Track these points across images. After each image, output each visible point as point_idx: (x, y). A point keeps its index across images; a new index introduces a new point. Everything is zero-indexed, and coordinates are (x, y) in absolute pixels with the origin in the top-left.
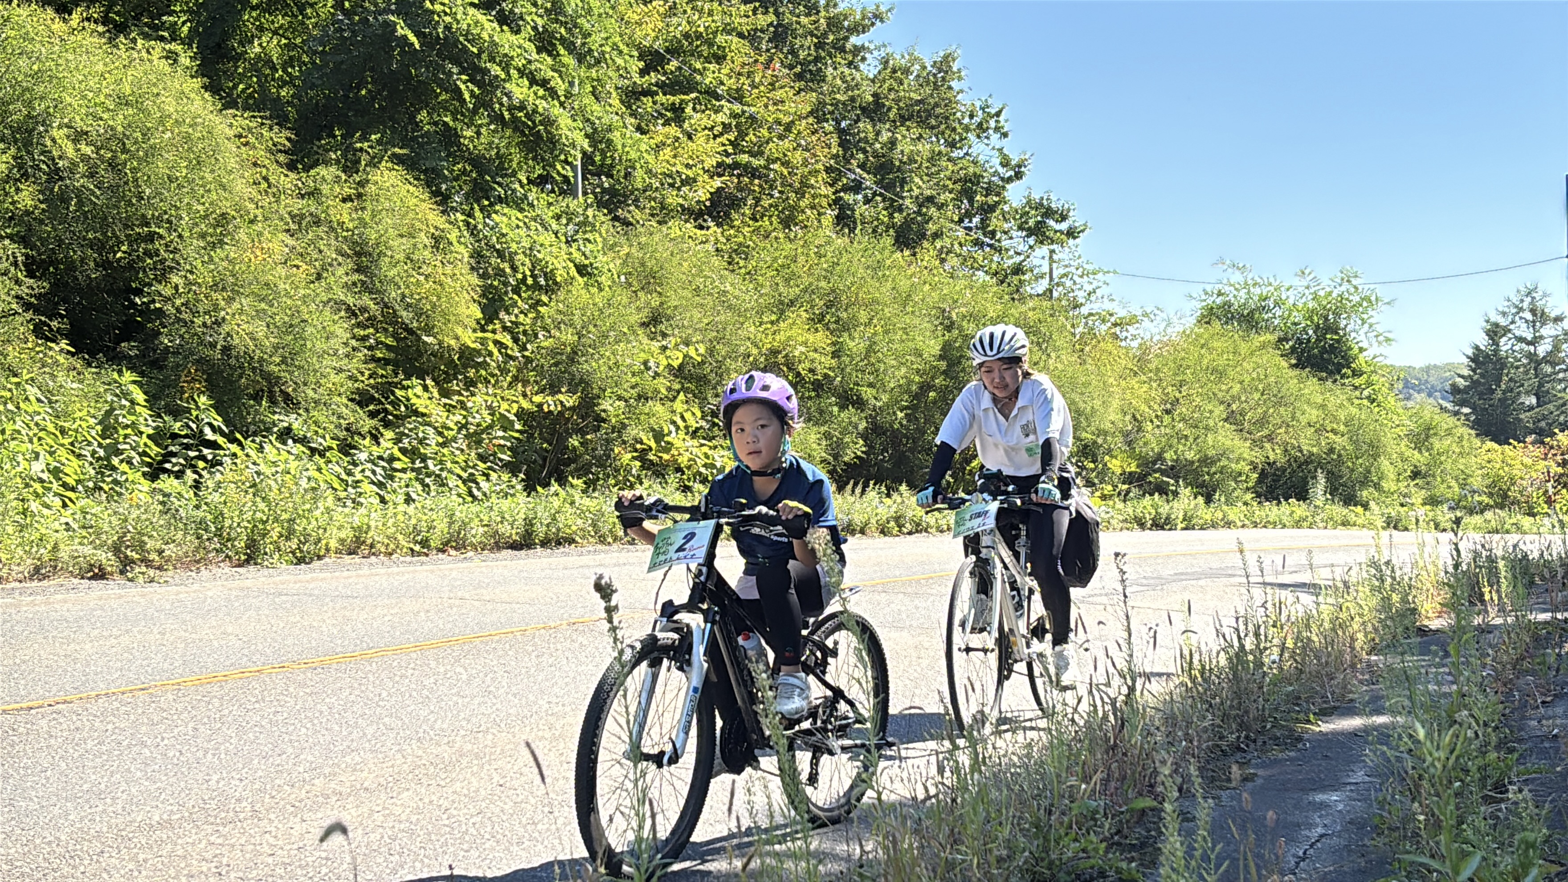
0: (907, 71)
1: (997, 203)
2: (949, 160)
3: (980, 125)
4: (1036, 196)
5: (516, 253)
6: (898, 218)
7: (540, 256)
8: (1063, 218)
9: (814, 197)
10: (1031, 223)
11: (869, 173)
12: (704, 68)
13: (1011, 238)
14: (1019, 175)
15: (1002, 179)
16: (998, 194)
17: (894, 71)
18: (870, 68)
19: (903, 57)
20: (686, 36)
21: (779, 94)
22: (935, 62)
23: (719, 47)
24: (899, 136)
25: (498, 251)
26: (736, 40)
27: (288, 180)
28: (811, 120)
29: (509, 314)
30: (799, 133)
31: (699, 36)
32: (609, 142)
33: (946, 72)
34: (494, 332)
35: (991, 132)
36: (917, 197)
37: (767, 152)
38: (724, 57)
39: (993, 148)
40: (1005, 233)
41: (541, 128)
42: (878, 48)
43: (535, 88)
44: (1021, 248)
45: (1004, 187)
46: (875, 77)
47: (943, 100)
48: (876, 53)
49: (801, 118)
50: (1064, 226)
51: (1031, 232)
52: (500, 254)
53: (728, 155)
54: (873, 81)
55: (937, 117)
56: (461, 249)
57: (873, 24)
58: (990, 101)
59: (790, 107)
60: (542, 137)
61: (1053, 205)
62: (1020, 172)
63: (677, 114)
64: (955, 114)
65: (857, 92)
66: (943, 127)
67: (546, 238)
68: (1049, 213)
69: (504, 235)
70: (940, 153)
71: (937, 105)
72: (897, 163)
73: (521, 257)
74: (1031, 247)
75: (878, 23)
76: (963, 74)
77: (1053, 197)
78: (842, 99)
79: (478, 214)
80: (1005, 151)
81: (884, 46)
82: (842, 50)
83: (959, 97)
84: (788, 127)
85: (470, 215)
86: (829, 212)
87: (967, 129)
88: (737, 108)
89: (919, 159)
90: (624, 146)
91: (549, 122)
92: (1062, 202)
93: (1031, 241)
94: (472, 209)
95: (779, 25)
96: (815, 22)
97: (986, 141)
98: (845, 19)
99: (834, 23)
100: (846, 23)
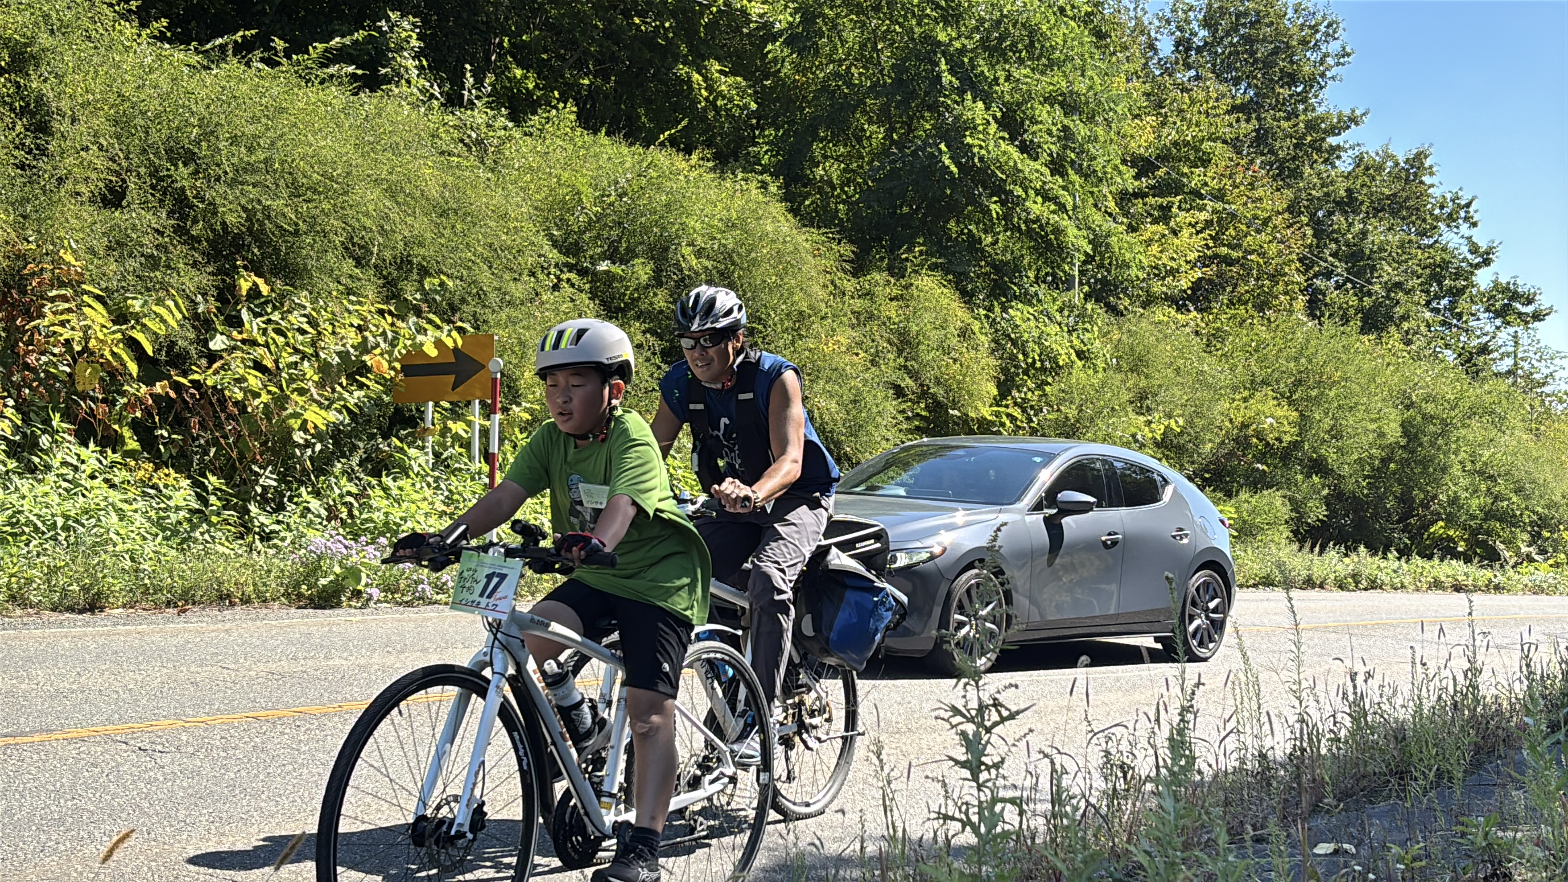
0: (1380, 168)
1: (1465, 287)
2: (1419, 247)
3: (1450, 215)
4: (1503, 280)
5: (1027, 341)
6: (1367, 302)
7: (1047, 344)
8: (1529, 301)
9: (1287, 285)
10: (1498, 305)
11: (1340, 261)
12: (1192, 173)
13: (1478, 319)
14: (1487, 262)
15: (1471, 265)
16: (1466, 279)
17: (1367, 169)
18: (1344, 164)
19: (1377, 154)
20: (1175, 144)
21: (1260, 193)
22: (1408, 159)
23: (1204, 153)
24: (1370, 228)
25: (1011, 339)
26: (1219, 145)
27: (849, 285)
28: (1286, 215)
29: (1020, 392)
30: (1275, 227)
31: (1187, 144)
32: (1108, 245)
33: (1419, 168)
34: (1007, 406)
35: (1460, 221)
36: (1386, 283)
37: (1245, 244)
38: (1209, 161)
39: (1462, 237)
40: (1473, 315)
41: (1053, 237)
42: (1352, 148)
43: (1047, 204)
44: (1489, 328)
45: (1472, 273)
46: (1350, 173)
47: (1415, 193)
48: (1350, 152)
49: (1279, 213)
50: (1529, 309)
51: (1499, 314)
52: (1014, 343)
53: (1209, 248)
54: (1347, 178)
55: (1408, 208)
56: (983, 338)
57: (1348, 127)
58: (1460, 193)
59: (1267, 204)
60: (1052, 244)
61: (1520, 290)
62: (1487, 259)
63: (1164, 215)
64: (1425, 206)
65: (1331, 188)
66: (1414, 218)
67: (1053, 329)
68: (1515, 296)
69: (1017, 326)
70: (1410, 241)
71: (1407, 198)
72: (1367, 252)
73: (1031, 344)
74: (1498, 328)
75: (1353, 126)
76: (1434, 169)
77: (1519, 282)
78: (1317, 195)
79: (997, 309)
80: (1474, 239)
81: (1359, 145)
82: (1319, 150)
83: (1431, 191)
84: (1266, 222)
85: (990, 309)
86: (1301, 297)
87: (1437, 219)
88: (1219, 206)
89: (1389, 248)
90: (1120, 249)
91: (1058, 231)
92: (1528, 287)
93: (1498, 322)
94: (992, 305)
95: (1259, 129)
96: (1294, 126)
97: (1455, 230)
98: (1323, 122)
99: (1311, 126)
100: (1323, 126)
